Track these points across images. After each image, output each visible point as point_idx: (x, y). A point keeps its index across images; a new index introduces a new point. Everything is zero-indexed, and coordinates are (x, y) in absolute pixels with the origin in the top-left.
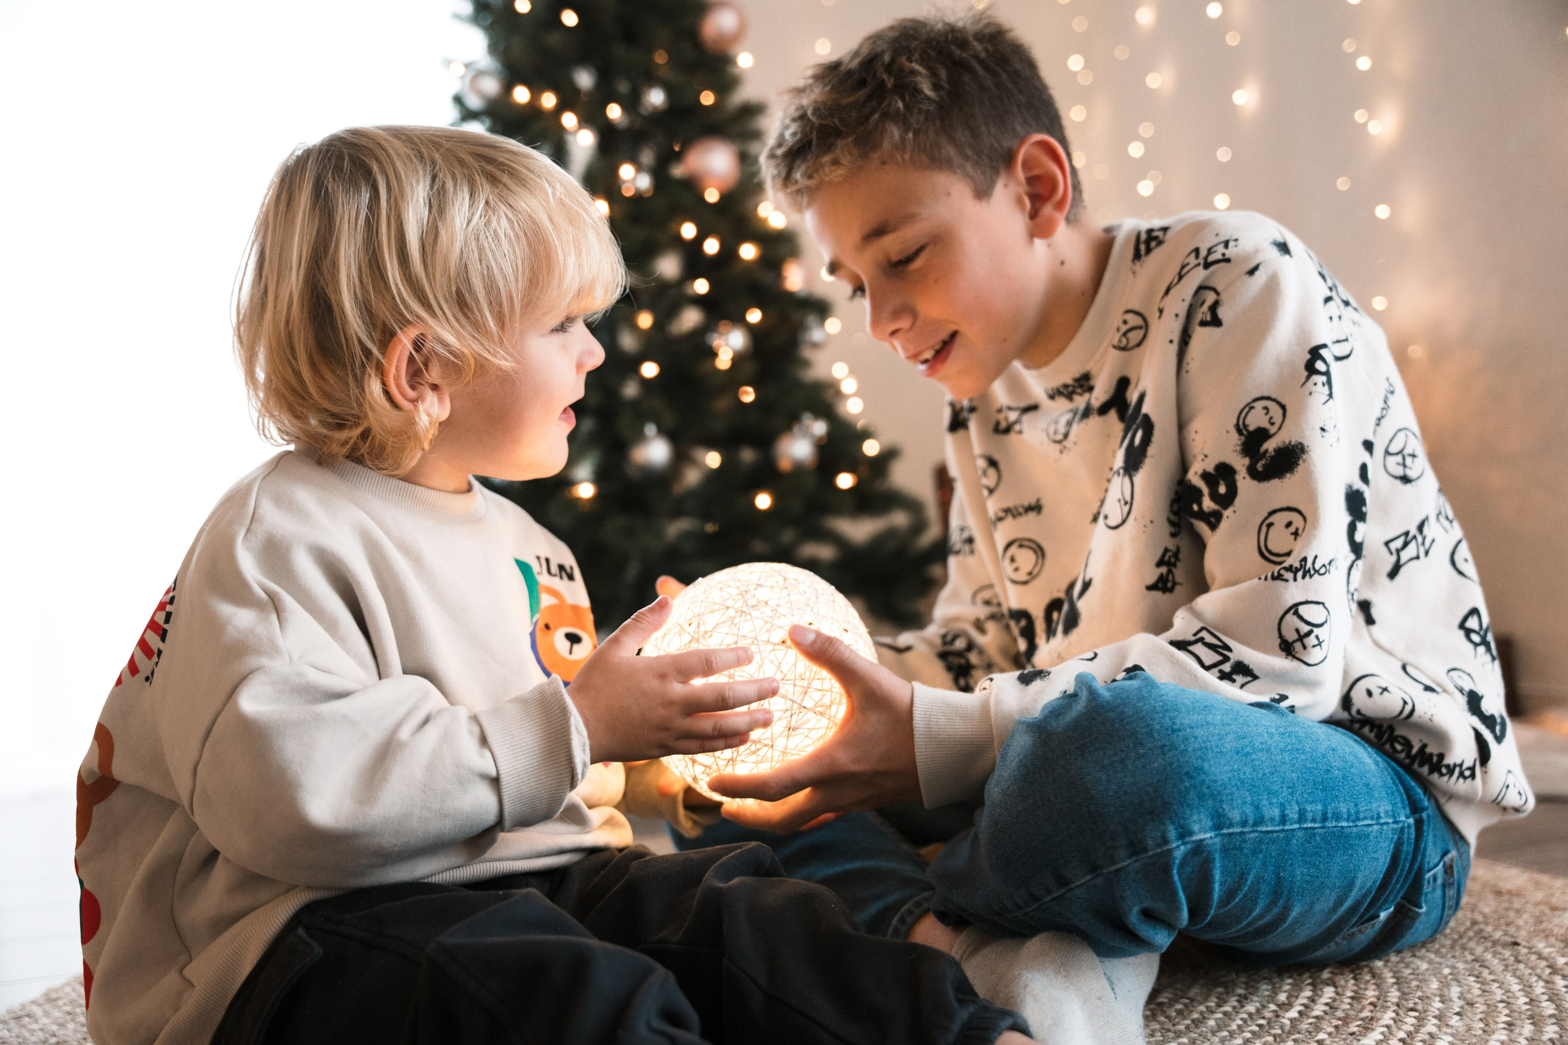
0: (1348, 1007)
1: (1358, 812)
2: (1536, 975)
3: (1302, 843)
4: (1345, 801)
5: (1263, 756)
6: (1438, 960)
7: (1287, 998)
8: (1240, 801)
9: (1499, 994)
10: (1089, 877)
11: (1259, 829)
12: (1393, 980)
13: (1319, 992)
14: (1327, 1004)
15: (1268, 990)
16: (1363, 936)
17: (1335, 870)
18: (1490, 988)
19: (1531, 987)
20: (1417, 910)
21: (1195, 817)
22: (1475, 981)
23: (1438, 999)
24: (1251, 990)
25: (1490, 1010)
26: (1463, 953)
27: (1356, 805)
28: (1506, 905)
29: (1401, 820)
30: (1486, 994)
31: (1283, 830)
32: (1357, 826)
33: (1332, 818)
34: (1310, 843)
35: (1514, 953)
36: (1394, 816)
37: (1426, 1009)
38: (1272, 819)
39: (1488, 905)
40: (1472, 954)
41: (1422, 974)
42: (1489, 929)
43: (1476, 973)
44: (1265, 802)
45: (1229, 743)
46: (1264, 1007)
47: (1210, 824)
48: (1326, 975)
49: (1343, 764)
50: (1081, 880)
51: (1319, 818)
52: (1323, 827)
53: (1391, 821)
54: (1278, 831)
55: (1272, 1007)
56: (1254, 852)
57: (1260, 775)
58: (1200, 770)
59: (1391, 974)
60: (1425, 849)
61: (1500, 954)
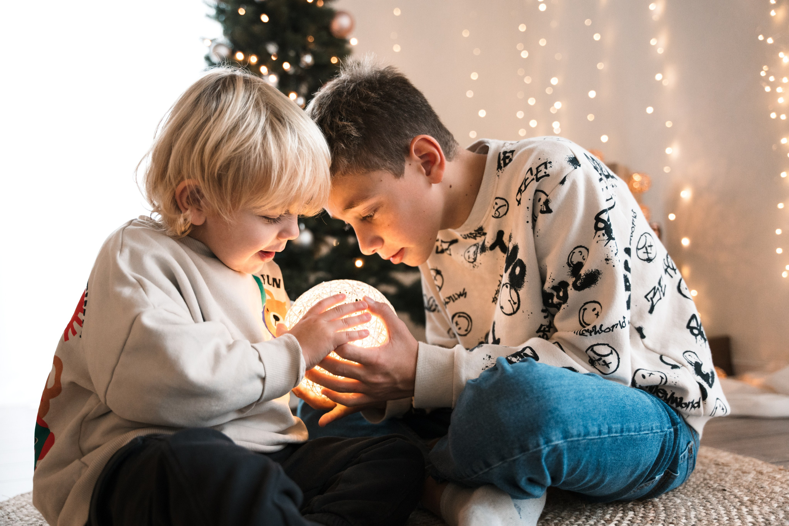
0: (640, 522)
1: (640, 427)
2: (733, 506)
3: (610, 444)
4: (634, 421)
5: (589, 401)
6: (685, 498)
7: (610, 517)
8: (577, 424)
9: (714, 515)
10: (500, 463)
11: (587, 438)
12: (663, 508)
13: (626, 514)
14: (629, 520)
15: (601, 513)
16: (648, 488)
17: (629, 458)
18: (710, 512)
19: (730, 512)
20: (675, 474)
21: (554, 433)
22: (703, 509)
23: (684, 518)
24: (592, 513)
25: (709, 523)
26: (698, 495)
27: (639, 424)
28: (720, 470)
29: (665, 430)
30: (708, 515)
31: (599, 438)
32: (640, 434)
33: (626, 431)
34: (615, 443)
35: (723, 495)
36: (661, 428)
37: (678, 523)
38: (594, 433)
39: (713, 470)
40: (703, 495)
41: (677, 505)
42: (712, 482)
43: (704, 504)
44: (590, 424)
45: (572, 395)
46: (598, 521)
47: (561, 436)
48: (630, 505)
49: (632, 403)
50: (497, 464)
51: (619, 431)
52: (621, 436)
53: (659, 431)
54: (597, 439)
55: (603, 522)
56: (585, 450)
57: (587, 411)
58: (556, 409)
59: (662, 505)
60: (679, 443)
61: (716, 495)
